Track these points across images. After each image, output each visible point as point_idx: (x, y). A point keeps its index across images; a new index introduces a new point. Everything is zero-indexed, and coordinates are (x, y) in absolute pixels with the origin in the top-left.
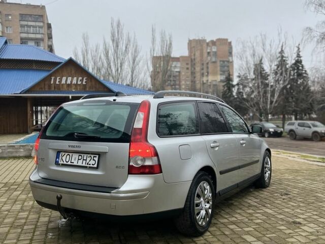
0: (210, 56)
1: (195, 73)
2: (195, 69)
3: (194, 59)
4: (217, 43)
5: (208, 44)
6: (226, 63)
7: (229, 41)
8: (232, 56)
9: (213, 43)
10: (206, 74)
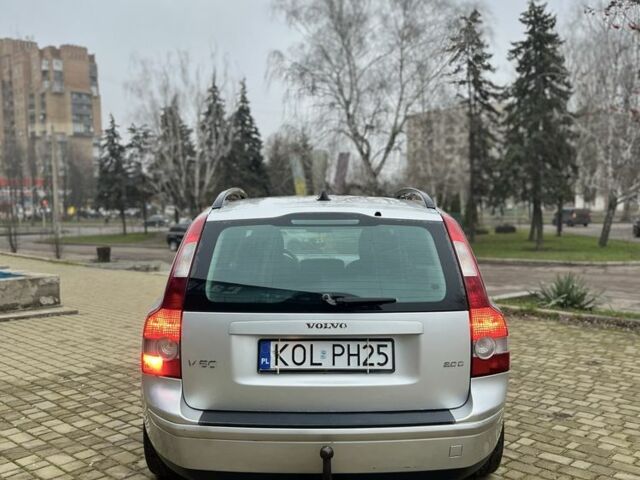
0: (49, 79)
1: (12, 113)
2: (12, 103)
3: (11, 83)
4: (64, 54)
5: (42, 53)
6: (84, 97)
7: (90, 52)
8: (97, 85)
9: (55, 53)
10: (41, 117)
